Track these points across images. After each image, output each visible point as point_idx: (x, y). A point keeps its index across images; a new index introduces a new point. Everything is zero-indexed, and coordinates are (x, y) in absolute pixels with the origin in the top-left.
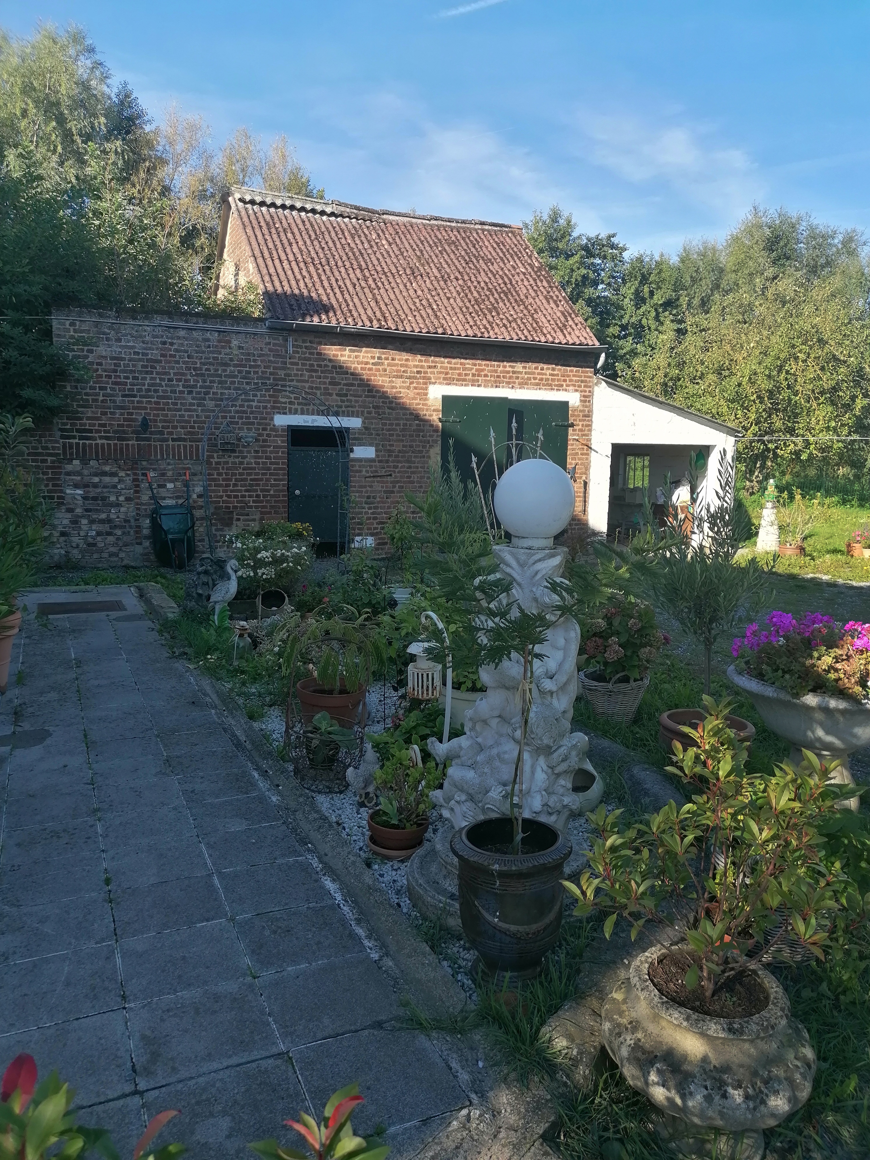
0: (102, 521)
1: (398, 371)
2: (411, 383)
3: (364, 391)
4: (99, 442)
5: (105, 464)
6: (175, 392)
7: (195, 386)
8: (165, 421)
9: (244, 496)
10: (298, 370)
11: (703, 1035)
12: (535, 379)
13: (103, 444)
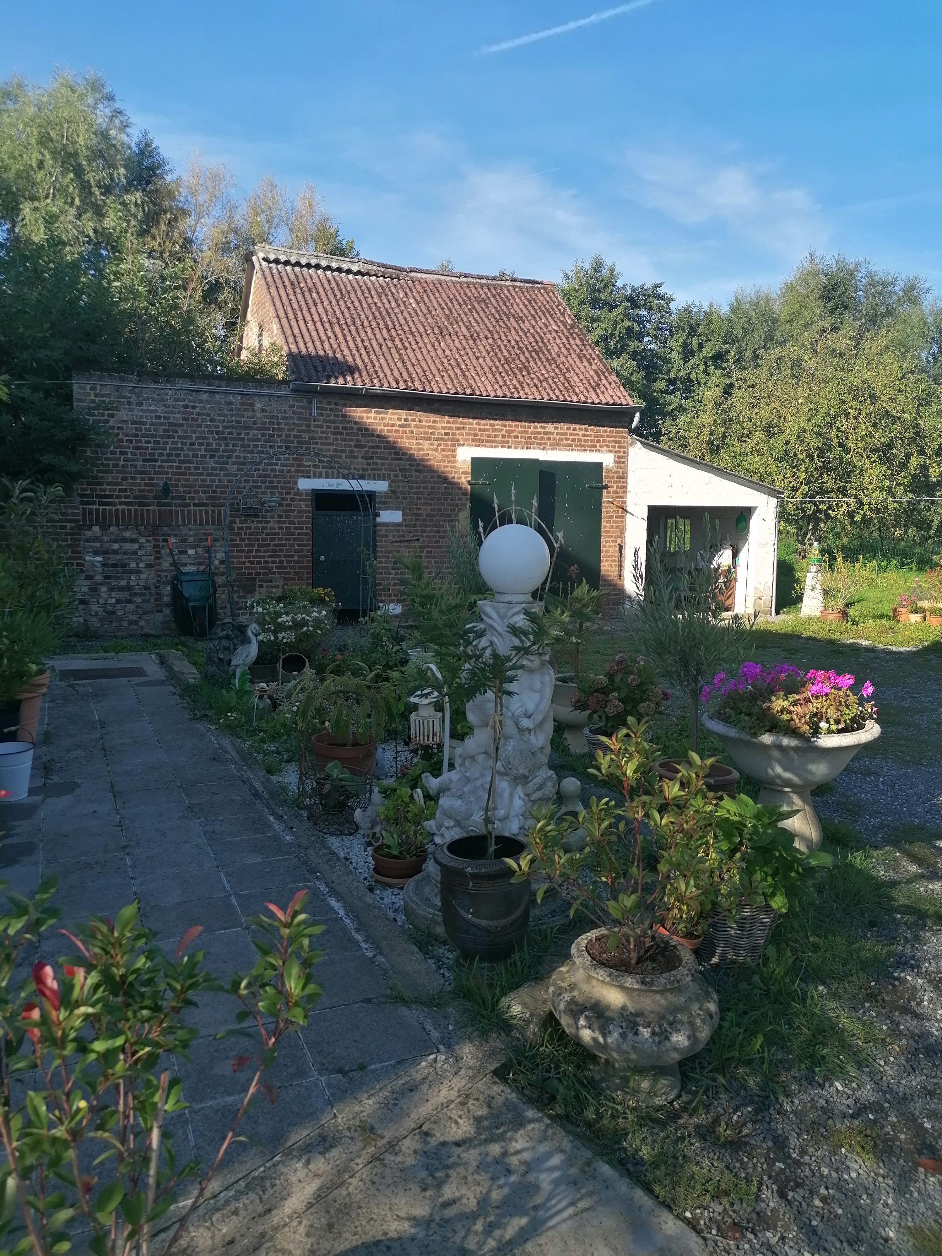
0: (121, 589)
1: (426, 433)
2: (439, 445)
3: (390, 453)
4: (120, 507)
5: (124, 530)
6: (195, 456)
7: (217, 450)
8: (187, 486)
9: (266, 562)
10: (322, 433)
11: (622, 988)
12: (567, 439)
13: (123, 511)
